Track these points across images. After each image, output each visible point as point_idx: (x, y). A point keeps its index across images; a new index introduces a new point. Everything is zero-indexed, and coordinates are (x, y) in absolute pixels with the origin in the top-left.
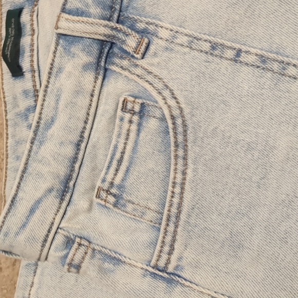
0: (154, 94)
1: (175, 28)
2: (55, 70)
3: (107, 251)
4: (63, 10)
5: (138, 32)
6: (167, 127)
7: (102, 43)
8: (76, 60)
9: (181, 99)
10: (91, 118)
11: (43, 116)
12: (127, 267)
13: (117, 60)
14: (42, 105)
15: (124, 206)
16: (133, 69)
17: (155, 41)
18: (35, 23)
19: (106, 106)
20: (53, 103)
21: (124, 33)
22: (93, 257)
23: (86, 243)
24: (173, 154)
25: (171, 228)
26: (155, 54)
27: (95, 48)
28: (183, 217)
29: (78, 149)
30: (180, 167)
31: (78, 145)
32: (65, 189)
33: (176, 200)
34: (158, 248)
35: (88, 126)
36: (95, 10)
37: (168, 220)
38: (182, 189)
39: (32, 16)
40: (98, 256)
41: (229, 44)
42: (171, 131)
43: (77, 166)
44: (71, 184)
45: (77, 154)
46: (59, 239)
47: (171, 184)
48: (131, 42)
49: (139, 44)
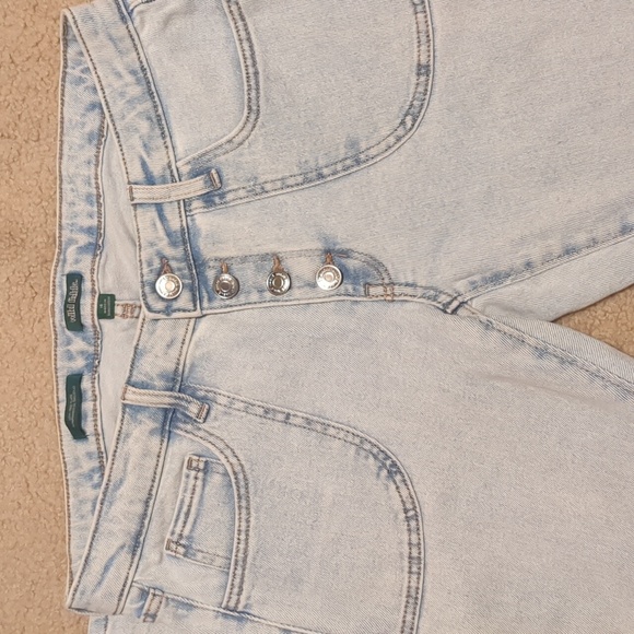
0: (217, 453)
1: (232, 395)
2: (123, 436)
3: (179, 598)
4: (128, 382)
5: (198, 399)
6: (230, 481)
7: (166, 411)
8: (143, 427)
9: (241, 458)
10: (158, 477)
11: (112, 478)
12: (200, 611)
13: (181, 425)
14: (111, 468)
15: (194, 555)
16: (196, 432)
17: (215, 406)
18: (97, 389)
19: (172, 465)
20: (121, 466)
21: (187, 401)
22: (167, 605)
23: (160, 593)
24: (236, 505)
25: (239, 572)
26: (216, 419)
27: (160, 416)
28: (249, 560)
29: (147, 506)
30: (244, 516)
31: (147, 502)
32: (136, 544)
33: (242, 546)
34: (228, 590)
35: (156, 485)
36: (159, 383)
37: (236, 564)
38: (247, 535)
39: (93, 383)
40: (172, 604)
41: (279, 409)
42: (234, 485)
43: (146, 522)
44: (142, 539)
45: (146, 510)
46: (135, 592)
47: (236, 532)
48: (193, 409)
49: (201, 410)
